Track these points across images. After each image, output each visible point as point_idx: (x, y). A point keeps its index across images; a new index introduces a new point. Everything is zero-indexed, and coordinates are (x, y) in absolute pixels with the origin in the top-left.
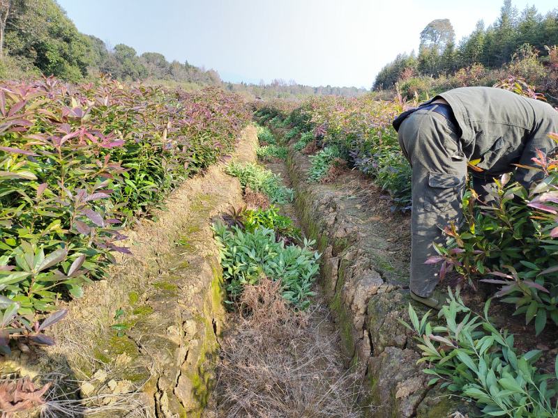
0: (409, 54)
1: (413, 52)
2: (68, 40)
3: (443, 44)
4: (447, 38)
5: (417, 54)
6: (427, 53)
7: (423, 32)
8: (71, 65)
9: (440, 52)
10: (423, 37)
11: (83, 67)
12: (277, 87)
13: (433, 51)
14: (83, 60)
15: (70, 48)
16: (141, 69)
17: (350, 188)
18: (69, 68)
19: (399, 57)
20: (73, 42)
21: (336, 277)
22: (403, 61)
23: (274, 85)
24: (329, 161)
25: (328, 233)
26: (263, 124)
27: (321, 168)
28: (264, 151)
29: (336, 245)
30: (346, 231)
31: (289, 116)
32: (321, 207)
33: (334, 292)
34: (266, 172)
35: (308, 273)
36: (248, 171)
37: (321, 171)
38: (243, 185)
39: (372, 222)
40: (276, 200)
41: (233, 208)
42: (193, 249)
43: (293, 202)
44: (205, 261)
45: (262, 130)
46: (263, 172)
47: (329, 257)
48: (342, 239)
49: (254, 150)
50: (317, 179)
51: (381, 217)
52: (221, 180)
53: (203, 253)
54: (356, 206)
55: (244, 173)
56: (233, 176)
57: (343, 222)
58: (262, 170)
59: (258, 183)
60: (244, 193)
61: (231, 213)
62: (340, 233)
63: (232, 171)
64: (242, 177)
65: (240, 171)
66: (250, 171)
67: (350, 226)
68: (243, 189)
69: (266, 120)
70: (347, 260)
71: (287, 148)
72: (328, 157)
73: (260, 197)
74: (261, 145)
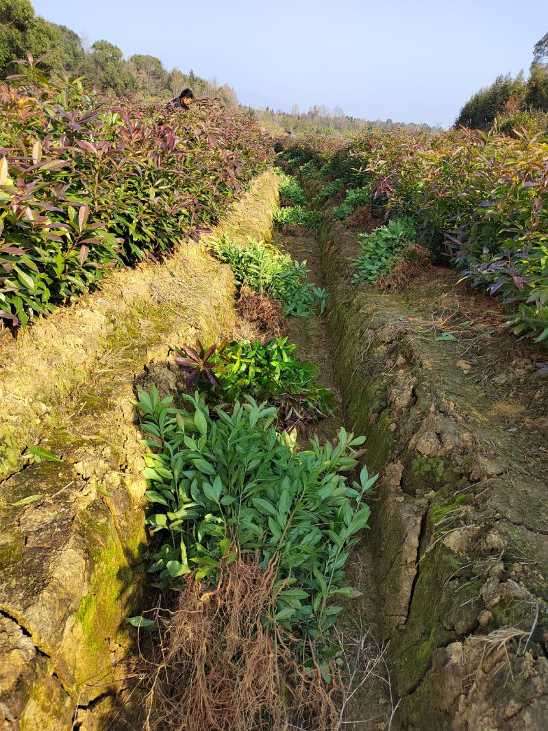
0: (514, 77)
1: (521, 73)
2: (22, 28)
5: (527, 76)
6: (542, 76)
7: (540, 43)
10: (538, 51)
12: (316, 118)
14: (46, 61)
15: (24, 40)
16: (127, 78)
17: (439, 312)
22: (506, 86)
23: (313, 115)
24: (396, 246)
25: (393, 427)
26: (290, 172)
27: (380, 260)
28: (285, 216)
29: (414, 468)
30: (441, 443)
31: (329, 162)
32: (379, 349)
33: (406, 613)
34: (282, 257)
35: (343, 530)
36: (249, 254)
37: (379, 264)
38: (238, 280)
39: (503, 419)
40: (295, 310)
41: (199, 343)
42: (63, 480)
43: (325, 315)
44: (72, 541)
45: (286, 181)
46: (276, 257)
47: (393, 490)
48: (431, 461)
49: (270, 212)
50: (370, 278)
51: (523, 408)
52: (200, 268)
53: (85, 492)
54: (458, 365)
55: (242, 257)
56: (223, 262)
57: (432, 409)
58: (275, 254)
59: (265, 278)
60: (237, 296)
61: (195, 353)
62: (426, 444)
63: (222, 252)
64: (239, 264)
65: (235, 252)
66: (252, 256)
67: (451, 428)
68: (238, 287)
69: (296, 165)
70: (452, 552)
71: (321, 213)
72: (394, 239)
73: (266, 304)
74: (283, 205)
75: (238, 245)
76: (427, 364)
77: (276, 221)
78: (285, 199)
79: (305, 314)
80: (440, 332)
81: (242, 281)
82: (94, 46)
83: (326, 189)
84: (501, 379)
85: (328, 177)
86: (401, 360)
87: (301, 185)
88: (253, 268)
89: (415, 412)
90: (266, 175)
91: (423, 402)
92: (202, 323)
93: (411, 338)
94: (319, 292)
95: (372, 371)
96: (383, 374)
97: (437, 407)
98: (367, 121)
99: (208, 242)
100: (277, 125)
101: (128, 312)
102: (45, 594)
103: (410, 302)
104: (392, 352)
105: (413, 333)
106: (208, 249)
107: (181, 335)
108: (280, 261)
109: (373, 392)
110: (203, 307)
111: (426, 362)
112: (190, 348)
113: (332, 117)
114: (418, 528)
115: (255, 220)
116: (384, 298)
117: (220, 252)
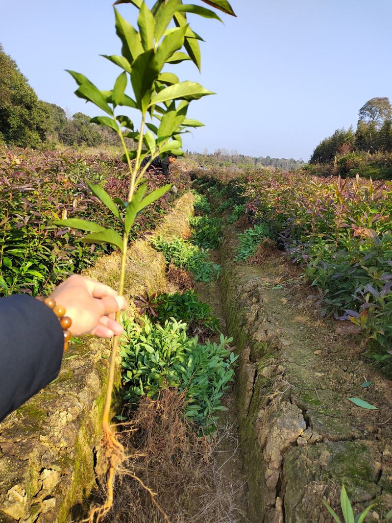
0: (347, 130)
1: (351, 127)
2: (29, 108)
3: (381, 121)
4: (385, 115)
5: (355, 129)
6: (365, 129)
7: (362, 109)
8: (31, 130)
9: (378, 128)
10: (361, 114)
11: (42, 133)
12: (220, 157)
13: (372, 127)
14: (43, 126)
15: (30, 115)
16: (95, 135)
17: (277, 275)
18: (30, 133)
19: (337, 132)
20: (34, 109)
21: (251, 393)
22: (341, 135)
23: (217, 154)
24: (258, 240)
25: (247, 331)
26: (202, 192)
27: (249, 248)
28: (197, 222)
29: (254, 349)
30: (267, 335)
31: (226, 187)
32: (244, 295)
33: (247, 413)
34: (193, 247)
35: (220, 380)
36: (174, 246)
37: (249, 250)
38: (167, 260)
39: (298, 323)
40: (201, 277)
41: (146, 293)
42: (86, 351)
43: (219, 280)
44: (94, 371)
45: (198, 198)
46: (190, 247)
47: (245, 361)
48: (262, 344)
49: (188, 220)
50: (244, 258)
51: (308, 318)
52: (145, 255)
53: (96, 355)
54: (281, 300)
55: (170, 248)
56: (158, 251)
57: (264, 320)
58: (189, 245)
59: (183, 259)
60: (167, 270)
61: (144, 298)
62: (260, 336)
63: (158, 245)
64: (168, 252)
65: (166, 245)
66: (176, 247)
67: (272, 328)
68: (168, 265)
69: (206, 188)
70: (264, 377)
71: (220, 219)
72: (256, 236)
73: (184, 274)
74: (196, 215)
75: (168, 241)
76: (266, 300)
77: (191, 225)
78: (198, 210)
79: (208, 280)
80: (276, 285)
81: (170, 261)
82: (74, 116)
83: (223, 204)
84: (300, 306)
85: (225, 196)
86: (254, 300)
87: (208, 201)
88: (176, 254)
89: (257, 323)
90: (185, 196)
91: (261, 318)
92: (148, 283)
93: (259, 289)
94: (216, 267)
95: (240, 306)
96: (245, 308)
97: (267, 319)
98: (253, 157)
99: (149, 239)
100: (193, 161)
101: (108, 278)
102: (86, 388)
103: (264, 270)
104: (251, 296)
105: (261, 286)
106: (150, 243)
107: (136, 289)
108: (192, 249)
109: (239, 317)
110: (147, 275)
111: (265, 299)
112: (142, 296)
113: (230, 155)
114: (254, 374)
115: (178, 225)
116: (250, 269)
117: (157, 245)
